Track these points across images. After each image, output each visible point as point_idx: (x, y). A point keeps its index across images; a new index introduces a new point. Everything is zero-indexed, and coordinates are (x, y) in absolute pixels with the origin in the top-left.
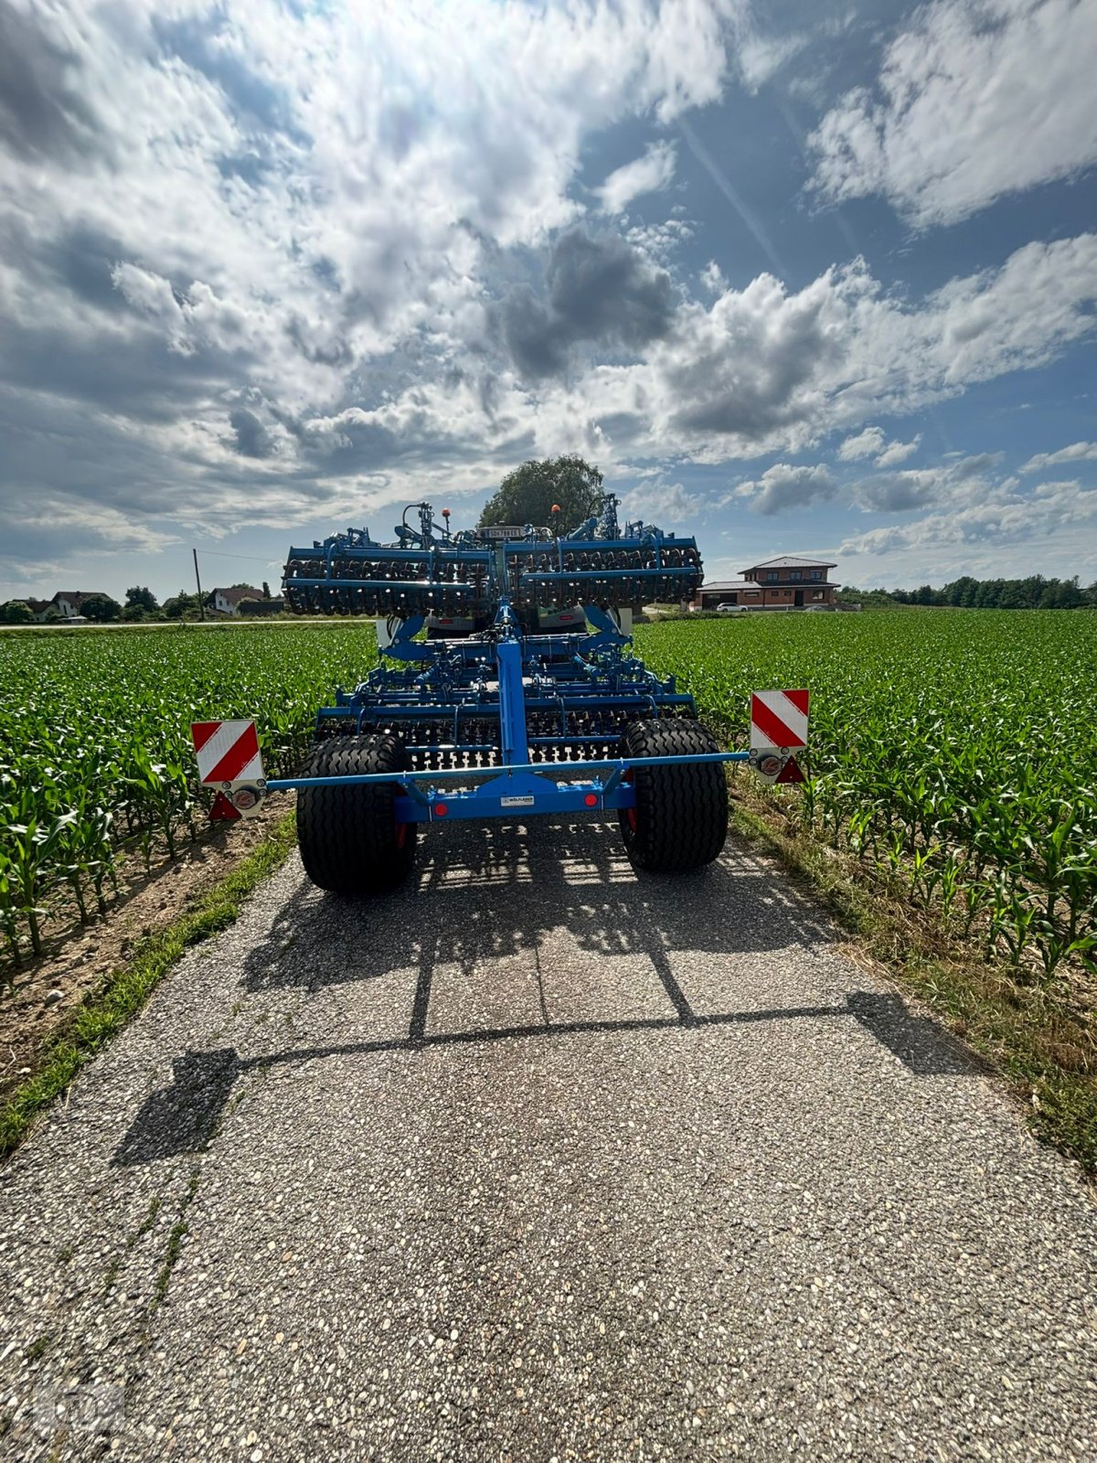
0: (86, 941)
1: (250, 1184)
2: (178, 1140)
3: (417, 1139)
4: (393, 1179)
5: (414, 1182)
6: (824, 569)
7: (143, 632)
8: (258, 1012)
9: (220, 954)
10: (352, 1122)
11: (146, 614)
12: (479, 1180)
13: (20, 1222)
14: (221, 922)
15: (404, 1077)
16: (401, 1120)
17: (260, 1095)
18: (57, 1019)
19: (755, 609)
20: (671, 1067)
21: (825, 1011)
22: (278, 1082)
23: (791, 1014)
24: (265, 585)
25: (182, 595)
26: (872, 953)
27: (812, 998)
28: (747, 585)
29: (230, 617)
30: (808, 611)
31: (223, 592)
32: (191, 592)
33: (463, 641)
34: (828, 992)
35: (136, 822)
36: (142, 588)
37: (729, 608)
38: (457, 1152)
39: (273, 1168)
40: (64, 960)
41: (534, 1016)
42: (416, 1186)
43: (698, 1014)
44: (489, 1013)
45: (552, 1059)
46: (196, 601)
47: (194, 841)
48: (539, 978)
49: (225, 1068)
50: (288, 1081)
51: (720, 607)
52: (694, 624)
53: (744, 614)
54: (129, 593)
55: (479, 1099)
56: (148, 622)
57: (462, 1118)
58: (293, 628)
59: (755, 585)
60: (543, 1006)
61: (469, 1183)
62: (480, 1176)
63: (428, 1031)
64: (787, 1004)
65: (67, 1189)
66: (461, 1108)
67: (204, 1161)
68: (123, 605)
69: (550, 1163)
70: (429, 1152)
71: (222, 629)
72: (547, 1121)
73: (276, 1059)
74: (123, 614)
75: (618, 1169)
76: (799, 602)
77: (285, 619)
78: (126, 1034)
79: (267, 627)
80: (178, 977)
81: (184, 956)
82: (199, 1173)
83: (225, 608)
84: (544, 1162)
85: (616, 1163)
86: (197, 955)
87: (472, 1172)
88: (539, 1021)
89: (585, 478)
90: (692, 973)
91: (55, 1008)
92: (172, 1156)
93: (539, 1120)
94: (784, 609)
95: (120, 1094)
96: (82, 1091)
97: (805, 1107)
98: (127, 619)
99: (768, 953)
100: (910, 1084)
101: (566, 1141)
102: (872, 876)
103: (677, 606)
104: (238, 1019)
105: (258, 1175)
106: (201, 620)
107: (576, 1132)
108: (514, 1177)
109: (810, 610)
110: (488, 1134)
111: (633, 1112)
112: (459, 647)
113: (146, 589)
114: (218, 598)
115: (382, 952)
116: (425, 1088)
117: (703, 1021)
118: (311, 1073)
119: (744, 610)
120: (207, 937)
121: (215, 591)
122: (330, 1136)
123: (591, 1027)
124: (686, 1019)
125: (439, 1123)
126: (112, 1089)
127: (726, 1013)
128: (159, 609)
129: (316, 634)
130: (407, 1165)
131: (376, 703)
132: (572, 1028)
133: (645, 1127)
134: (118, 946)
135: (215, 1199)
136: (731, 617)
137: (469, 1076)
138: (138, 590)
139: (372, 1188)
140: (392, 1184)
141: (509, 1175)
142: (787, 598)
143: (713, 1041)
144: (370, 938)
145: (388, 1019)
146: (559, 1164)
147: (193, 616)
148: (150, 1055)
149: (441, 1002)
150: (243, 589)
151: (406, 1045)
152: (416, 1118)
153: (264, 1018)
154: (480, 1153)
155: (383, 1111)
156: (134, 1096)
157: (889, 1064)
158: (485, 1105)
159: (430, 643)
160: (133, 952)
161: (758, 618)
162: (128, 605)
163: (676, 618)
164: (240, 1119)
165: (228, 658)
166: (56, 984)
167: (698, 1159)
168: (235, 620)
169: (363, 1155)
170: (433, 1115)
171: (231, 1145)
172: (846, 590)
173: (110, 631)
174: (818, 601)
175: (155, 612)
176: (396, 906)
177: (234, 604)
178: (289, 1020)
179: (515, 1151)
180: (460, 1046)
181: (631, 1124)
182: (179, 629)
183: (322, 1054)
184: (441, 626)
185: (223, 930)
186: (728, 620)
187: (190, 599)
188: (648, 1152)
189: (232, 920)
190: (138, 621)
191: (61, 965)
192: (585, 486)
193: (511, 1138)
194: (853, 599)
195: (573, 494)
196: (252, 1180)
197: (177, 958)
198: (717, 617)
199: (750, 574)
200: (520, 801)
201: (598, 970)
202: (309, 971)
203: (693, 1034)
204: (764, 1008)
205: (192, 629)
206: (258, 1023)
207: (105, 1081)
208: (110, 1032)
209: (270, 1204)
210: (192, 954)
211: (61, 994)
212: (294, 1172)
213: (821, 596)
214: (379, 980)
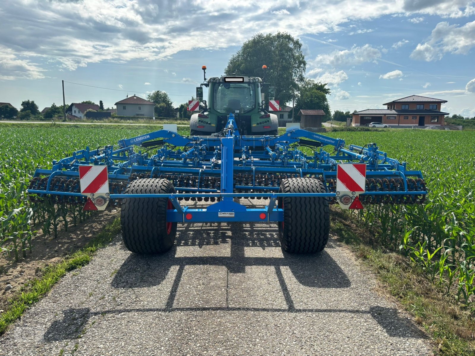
0: (19, 268)
1: (99, 348)
2: (69, 334)
3: (167, 339)
4: (156, 350)
5: (164, 351)
6: (439, 103)
7: (31, 126)
8: (100, 296)
9: (83, 275)
10: (140, 332)
11: (32, 116)
12: (191, 352)
13: (10, 353)
14: (82, 263)
15: (164, 320)
16: (161, 333)
17: (102, 322)
18: (11, 295)
19: (392, 127)
20: (280, 324)
21: (358, 311)
22: (109, 318)
23: (340, 311)
24: (101, 102)
25: (54, 106)
26: (391, 292)
27: (354, 305)
28: (389, 112)
29: (79, 119)
30: (427, 129)
31: (77, 105)
32: (59, 104)
33: (208, 137)
34: (362, 304)
35: (37, 221)
36: (31, 101)
37: (377, 125)
38: (183, 343)
39: (108, 344)
40: (10, 275)
41: (222, 303)
42: (165, 352)
43: (298, 308)
44: (203, 301)
45: (228, 318)
46: (61, 110)
47: (66, 231)
48: (227, 291)
49: (86, 314)
50: (113, 318)
51: (371, 125)
52: (353, 134)
53: (385, 129)
54: (23, 104)
55: (194, 328)
56: (33, 120)
57: (186, 334)
58: (115, 127)
59: (394, 112)
60: (227, 300)
61: (187, 352)
62: (191, 351)
63: (175, 305)
64: (341, 307)
65: (27, 345)
66: (186, 330)
67: (80, 341)
68: (19, 110)
69: (221, 349)
70: (171, 343)
71: (76, 126)
72: (222, 337)
73: (109, 312)
74: (19, 115)
75: (248, 353)
76: (422, 123)
77: (111, 122)
78: (42, 301)
79: (101, 127)
80: (63, 283)
81: (65, 275)
82: (78, 344)
83: (77, 114)
84: (218, 349)
85: (248, 351)
86: (71, 275)
87: (188, 350)
88: (224, 305)
89: (291, 46)
90: (299, 293)
91: (9, 291)
92: (67, 339)
93: (219, 336)
94: (410, 127)
95: (43, 319)
96: (27, 318)
97: (336, 341)
98: (22, 119)
99: (338, 289)
100: (386, 338)
101: (229, 343)
102: (406, 263)
103: (345, 123)
104: (92, 298)
105: (102, 345)
106: (64, 121)
107: (233, 341)
108: (205, 352)
109: (428, 128)
110: (196, 339)
111: (260, 337)
112: (206, 140)
113: (33, 102)
114: (74, 109)
115: (157, 278)
116: (172, 324)
117: (300, 311)
118: (124, 316)
119: (386, 127)
120: (76, 268)
121: (72, 104)
122: (131, 336)
123: (248, 309)
124: (291, 309)
125: (177, 334)
126: (39, 318)
127: (310, 308)
128: (39, 113)
129: (129, 131)
130: (162, 346)
131: (161, 165)
132: (239, 309)
133: (263, 341)
134: (34, 271)
135: (85, 351)
136: (376, 130)
137: (191, 321)
138: (28, 102)
139: (147, 352)
140: (156, 351)
141: (203, 351)
142: (414, 120)
143: (302, 317)
144: (151, 272)
145: (158, 301)
146: (224, 350)
147: (60, 118)
148: (54, 308)
149: (181, 296)
150: (87, 104)
151: (164, 310)
152: (167, 332)
153: (103, 298)
154: (192, 344)
155: (153, 330)
156: (48, 321)
157: (380, 331)
158: (196, 330)
159: (190, 137)
160: (41, 273)
161: (393, 132)
162: (22, 110)
163: (342, 130)
164: (94, 329)
165: (80, 142)
166: (9, 283)
167: (283, 353)
168: (84, 121)
169: (144, 342)
170: (174, 332)
171: (90, 336)
172: (455, 116)
173: (13, 125)
174: (434, 123)
175: (37, 115)
176: (164, 261)
177: (83, 112)
178: (114, 298)
179: (207, 344)
180: (188, 312)
181: (258, 340)
182: (51, 126)
183: (129, 311)
184: (198, 129)
185: (83, 266)
186: (375, 133)
187: (58, 108)
188: (262, 349)
189: (87, 262)
190: (28, 120)
191: (9, 276)
192: (291, 50)
193: (206, 341)
194: (458, 122)
195: (283, 55)
196: (99, 347)
197: (63, 276)
198: (368, 130)
199: (391, 105)
200: (227, 215)
201: (256, 289)
202: (124, 282)
203: (293, 315)
204: (329, 308)
205: (59, 126)
206: (100, 299)
207: (36, 315)
208: (36, 300)
209: (107, 353)
210: (69, 275)
211: (12, 287)
212: (116, 345)
213: (436, 121)
214: (154, 287)
